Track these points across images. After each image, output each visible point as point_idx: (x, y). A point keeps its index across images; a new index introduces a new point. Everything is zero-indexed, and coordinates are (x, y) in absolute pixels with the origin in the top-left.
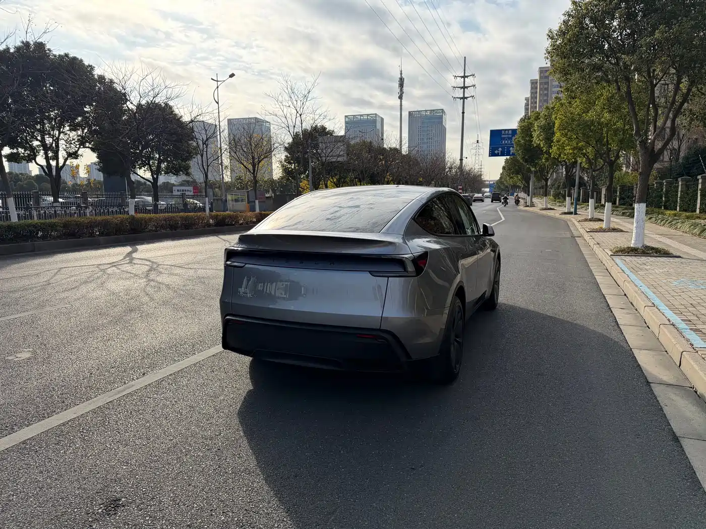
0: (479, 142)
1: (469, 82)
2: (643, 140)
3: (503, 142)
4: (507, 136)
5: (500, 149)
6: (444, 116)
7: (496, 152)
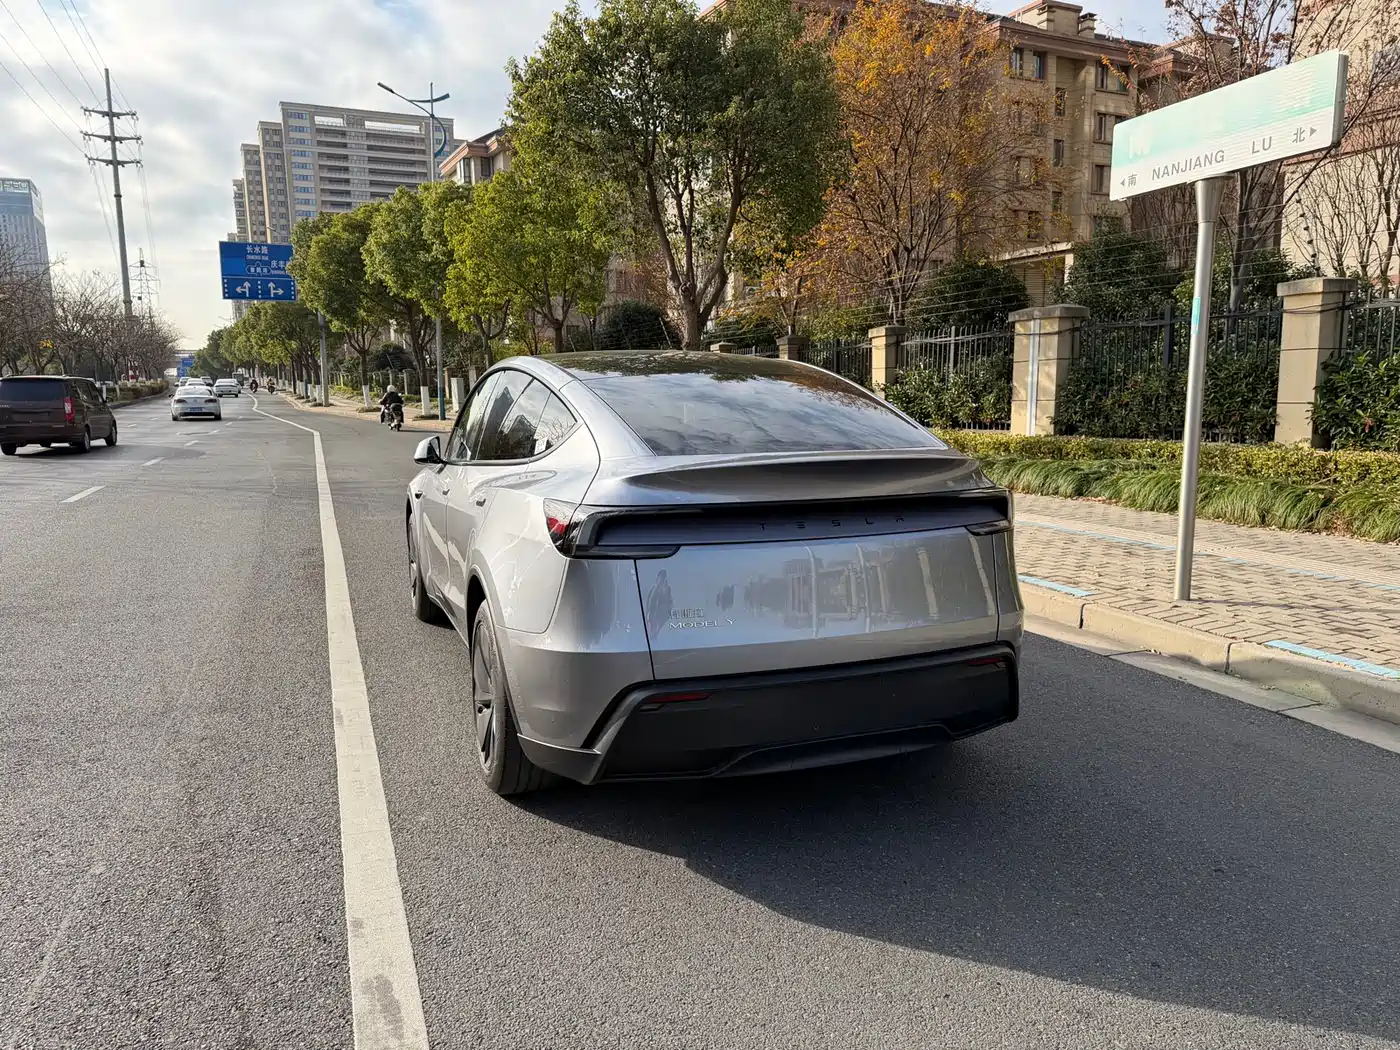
0: (145, 264)
1: (123, 127)
2: (686, 288)
3: (252, 270)
4: (258, 257)
5: (247, 284)
6: (33, 195)
7: (239, 290)
